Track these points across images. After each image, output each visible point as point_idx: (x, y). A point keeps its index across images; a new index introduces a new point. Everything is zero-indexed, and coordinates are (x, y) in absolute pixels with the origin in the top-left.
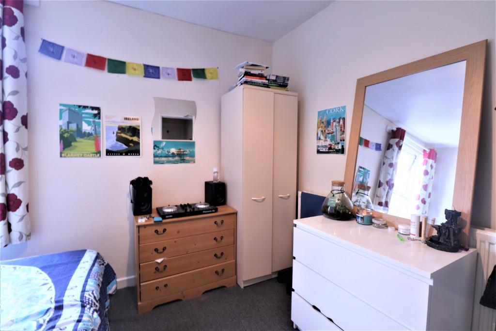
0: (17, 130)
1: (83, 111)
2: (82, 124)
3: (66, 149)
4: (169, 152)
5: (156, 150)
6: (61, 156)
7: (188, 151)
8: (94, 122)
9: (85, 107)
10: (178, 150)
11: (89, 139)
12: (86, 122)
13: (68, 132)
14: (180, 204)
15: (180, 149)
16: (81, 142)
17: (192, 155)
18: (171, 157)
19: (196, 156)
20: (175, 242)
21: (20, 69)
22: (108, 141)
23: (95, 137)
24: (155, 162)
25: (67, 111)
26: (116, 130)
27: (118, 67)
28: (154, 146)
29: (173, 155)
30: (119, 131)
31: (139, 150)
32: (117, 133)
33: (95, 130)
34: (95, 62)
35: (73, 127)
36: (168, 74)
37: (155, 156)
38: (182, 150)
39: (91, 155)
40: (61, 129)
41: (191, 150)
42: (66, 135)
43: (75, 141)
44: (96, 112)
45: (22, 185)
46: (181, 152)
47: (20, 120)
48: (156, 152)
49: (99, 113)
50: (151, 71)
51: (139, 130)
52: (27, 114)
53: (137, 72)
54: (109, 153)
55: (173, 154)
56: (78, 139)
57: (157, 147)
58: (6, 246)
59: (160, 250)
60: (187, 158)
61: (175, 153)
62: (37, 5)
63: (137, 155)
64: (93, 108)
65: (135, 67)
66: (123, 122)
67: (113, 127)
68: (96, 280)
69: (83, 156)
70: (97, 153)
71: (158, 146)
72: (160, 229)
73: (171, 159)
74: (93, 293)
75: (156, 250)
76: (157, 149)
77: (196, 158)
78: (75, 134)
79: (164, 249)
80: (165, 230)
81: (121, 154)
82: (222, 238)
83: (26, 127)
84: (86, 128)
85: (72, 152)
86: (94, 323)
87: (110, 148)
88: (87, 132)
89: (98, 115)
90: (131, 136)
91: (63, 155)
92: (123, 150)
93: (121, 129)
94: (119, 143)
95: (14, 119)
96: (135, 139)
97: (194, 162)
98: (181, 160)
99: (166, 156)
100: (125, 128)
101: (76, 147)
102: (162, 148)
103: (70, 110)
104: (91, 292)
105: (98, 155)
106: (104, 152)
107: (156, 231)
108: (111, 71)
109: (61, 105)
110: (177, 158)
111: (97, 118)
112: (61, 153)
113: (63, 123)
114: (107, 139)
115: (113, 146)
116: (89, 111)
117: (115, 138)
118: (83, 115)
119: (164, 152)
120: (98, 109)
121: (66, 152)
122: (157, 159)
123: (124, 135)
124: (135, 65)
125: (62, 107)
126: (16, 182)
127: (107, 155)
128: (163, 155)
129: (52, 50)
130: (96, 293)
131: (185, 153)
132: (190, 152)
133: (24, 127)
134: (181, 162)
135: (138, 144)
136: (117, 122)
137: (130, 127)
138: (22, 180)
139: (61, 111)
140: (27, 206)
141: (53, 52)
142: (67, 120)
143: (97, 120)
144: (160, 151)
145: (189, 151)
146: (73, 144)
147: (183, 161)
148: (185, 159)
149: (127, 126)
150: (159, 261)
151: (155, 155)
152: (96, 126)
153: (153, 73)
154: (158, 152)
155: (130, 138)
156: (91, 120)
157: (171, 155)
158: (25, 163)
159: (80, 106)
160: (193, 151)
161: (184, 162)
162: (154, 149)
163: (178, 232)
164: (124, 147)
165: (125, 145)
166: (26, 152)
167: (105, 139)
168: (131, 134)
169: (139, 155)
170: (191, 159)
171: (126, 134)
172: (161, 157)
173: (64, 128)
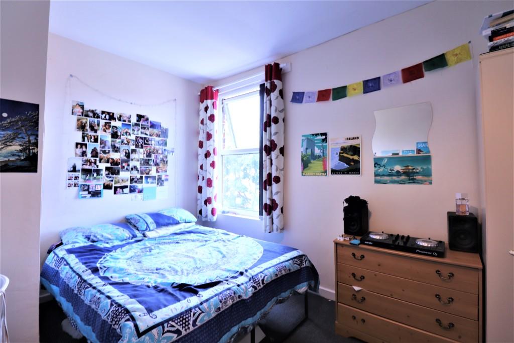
0: (277, 157)
1: (316, 138)
2: (314, 148)
3: (305, 169)
4: (393, 170)
5: (377, 168)
6: (302, 175)
7: (419, 168)
8: (322, 145)
9: (317, 135)
10: (404, 168)
11: (319, 161)
12: (317, 146)
13: (306, 156)
14: (396, 234)
15: (408, 166)
16: (314, 163)
17: (427, 173)
18: (395, 176)
19: (433, 174)
20: (375, 275)
21: (279, 117)
22: (333, 162)
23: (322, 158)
24: (376, 182)
25: (306, 140)
26: (339, 151)
27: (340, 93)
28: (375, 164)
29: (398, 174)
30: (342, 152)
31: (359, 169)
32: (340, 153)
33: (323, 153)
34: (323, 96)
35: (309, 152)
36: (391, 81)
37: (376, 175)
38: (410, 168)
39: (321, 174)
40: (302, 154)
41: (425, 167)
42: (305, 159)
43: (311, 163)
44: (324, 137)
45: (279, 194)
46: (409, 169)
47: (279, 151)
48: (378, 170)
49: (326, 138)
50: (371, 85)
51: (359, 148)
52: (284, 146)
53: (356, 91)
54: (334, 172)
55: (398, 172)
56: (312, 161)
57: (378, 165)
58: (270, 232)
59: (358, 277)
60: (419, 177)
61: (401, 171)
62: (290, 70)
63: (357, 174)
64: (322, 134)
65: (355, 87)
66: (345, 143)
67: (337, 148)
68: (277, 270)
69: (315, 175)
70: (324, 172)
71: (379, 163)
72: (358, 254)
73: (395, 178)
74: (264, 277)
75: (354, 275)
76: (378, 166)
77: (434, 177)
78: (310, 157)
79: (363, 278)
80: (363, 257)
81: (343, 173)
82: (451, 300)
83: (283, 155)
84: (317, 151)
85: (308, 171)
86: (246, 293)
87: (335, 167)
88: (318, 154)
89: (325, 140)
90: (352, 155)
91: (303, 174)
92: (344, 169)
93: (344, 149)
94: (342, 163)
95: (275, 151)
96: (356, 157)
97: (431, 183)
98: (409, 180)
99: (390, 175)
100: (346, 148)
101: (311, 167)
102: (384, 166)
103: (308, 139)
104: (264, 275)
105: (325, 174)
106: (329, 172)
107: (354, 255)
108: (335, 99)
109: (303, 136)
110: (403, 177)
111: (325, 142)
112: (302, 172)
113: (303, 149)
114: (332, 159)
115: (336, 166)
116: (320, 137)
117: (338, 158)
118: (316, 142)
119: (386, 170)
120: (325, 134)
121: (305, 171)
122: (378, 178)
123: (345, 155)
124: (355, 85)
125: (303, 138)
126: (276, 191)
127: (332, 174)
128: (385, 174)
129: (298, 97)
130: (267, 278)
131: (414, 170)
132: (424, 170)
133: (281, 155)
134: (409, 183)
135: (357, 162)
136: (340, 143)
137: (351, 146)
138: (279, 191)
139: (303, 141)
140: (282, 209)
141: (298, 99)
142: (305, 147)
143: (325, 144)
144: (382, 169)
145: (422, 168)
146: (309, 165)
147: (413, 181)
148: (415, 179)
149: (348, 146)
150: (357, 288)
151: (376, 173)
152: (324, 149)
153: (372, 86)
154: (379, 171)
155: (351, 157)
156: (321, 144)
157: (395, 174)
158: (282, 179)
159: (313, 135)
160: (428, 168)
161: (414, 183)
162: (375, 167)
163: (379, 265)
164: (346, 166)
165: (347, 164)
166: (282, 172)
167: (330, 160)
168: (352, 153)
169: (359, 174)
170: (425, 178)
171: (347, 154)
172: (384, 175)
173: (304, 153)
